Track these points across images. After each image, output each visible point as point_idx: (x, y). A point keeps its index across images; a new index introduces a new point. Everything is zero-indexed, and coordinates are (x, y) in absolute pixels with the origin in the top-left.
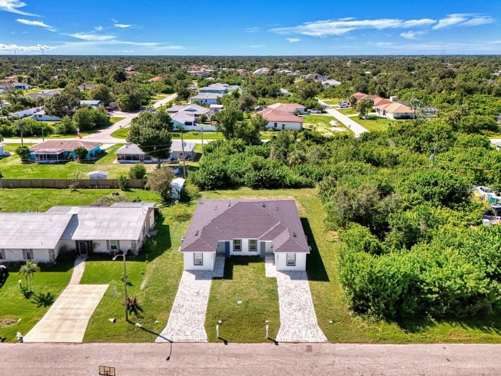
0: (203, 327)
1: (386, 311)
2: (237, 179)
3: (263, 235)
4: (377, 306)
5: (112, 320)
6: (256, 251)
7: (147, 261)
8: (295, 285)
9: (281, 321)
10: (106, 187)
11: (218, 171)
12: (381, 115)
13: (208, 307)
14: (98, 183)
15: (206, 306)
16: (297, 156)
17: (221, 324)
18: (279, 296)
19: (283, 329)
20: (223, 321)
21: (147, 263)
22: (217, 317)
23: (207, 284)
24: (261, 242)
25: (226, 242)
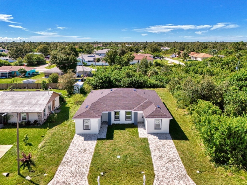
0: (87, 179)
1: (244, 162)
2: (117, 83)
3: (136, 108)
4: (236, 158)
5: (5, 174)
6: (131, 120)
7: (48, 128)
8: (163, 143)
9: (155, 172)
10: (33, 88)
11: (105, 78)
12: (195, 60)
13: (92, 161)
14: (28, 86)
15: (91, 161)
16: (153, 71)
17: (103, 176)
18: (151, 152)
19: (158, 179)
20: (105, 173)
21: (48, 129)
22: (99, 170)
23: (93, 144)
24: (135, 113)
25: (108, 113)
